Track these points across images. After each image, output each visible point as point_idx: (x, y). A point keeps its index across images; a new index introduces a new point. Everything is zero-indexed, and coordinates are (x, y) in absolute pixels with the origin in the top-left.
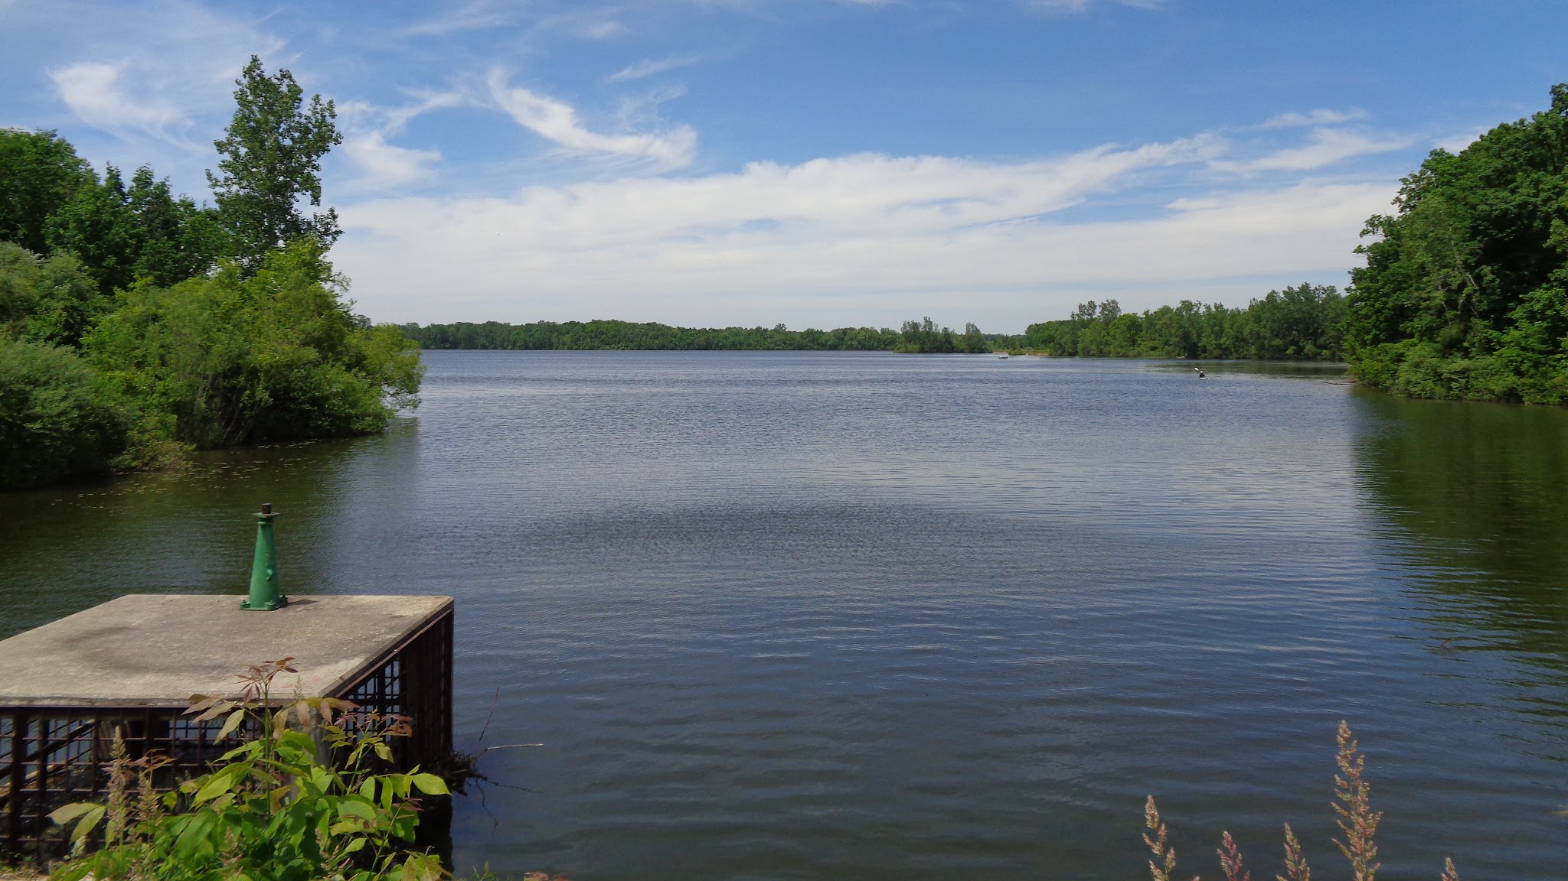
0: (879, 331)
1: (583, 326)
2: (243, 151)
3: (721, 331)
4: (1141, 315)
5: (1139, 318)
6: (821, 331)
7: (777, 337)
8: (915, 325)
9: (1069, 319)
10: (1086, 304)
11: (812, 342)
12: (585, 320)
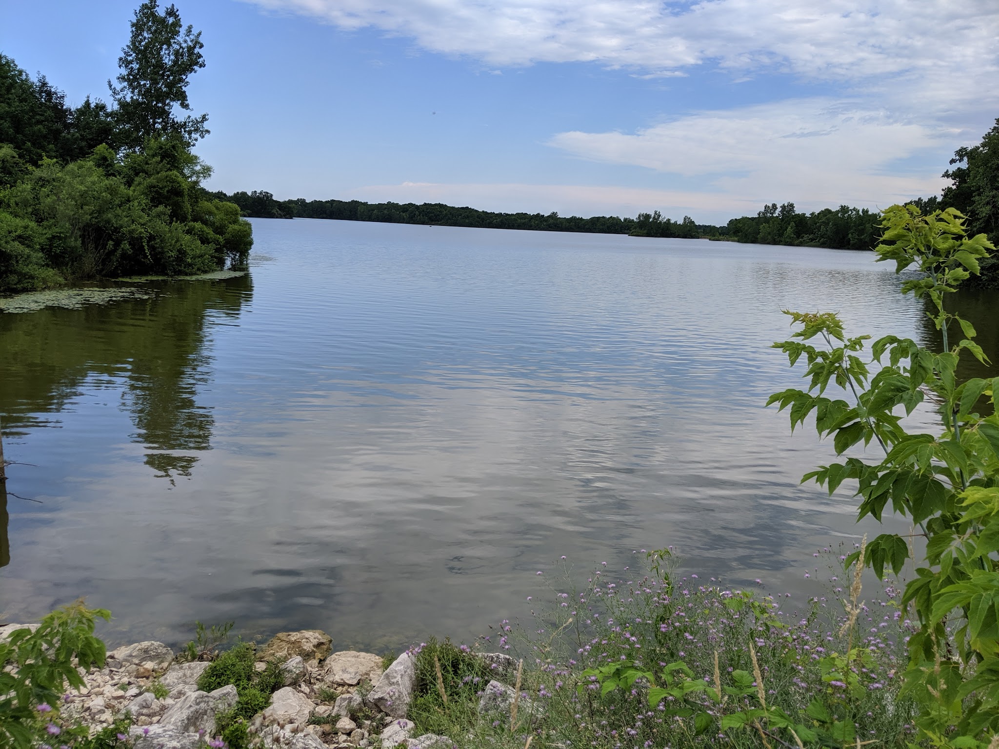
0: (622, 220)
1: (417, 207)
2: (135, 66)
3: (512, 215)
4: (808, 215)
5: (807, 217)
6: (582, 218)
7: (551, 221)
8: (647, 216)
9: (757, 216)
10: (770, 205)
11: (575, 225)
12: (419, 202)
